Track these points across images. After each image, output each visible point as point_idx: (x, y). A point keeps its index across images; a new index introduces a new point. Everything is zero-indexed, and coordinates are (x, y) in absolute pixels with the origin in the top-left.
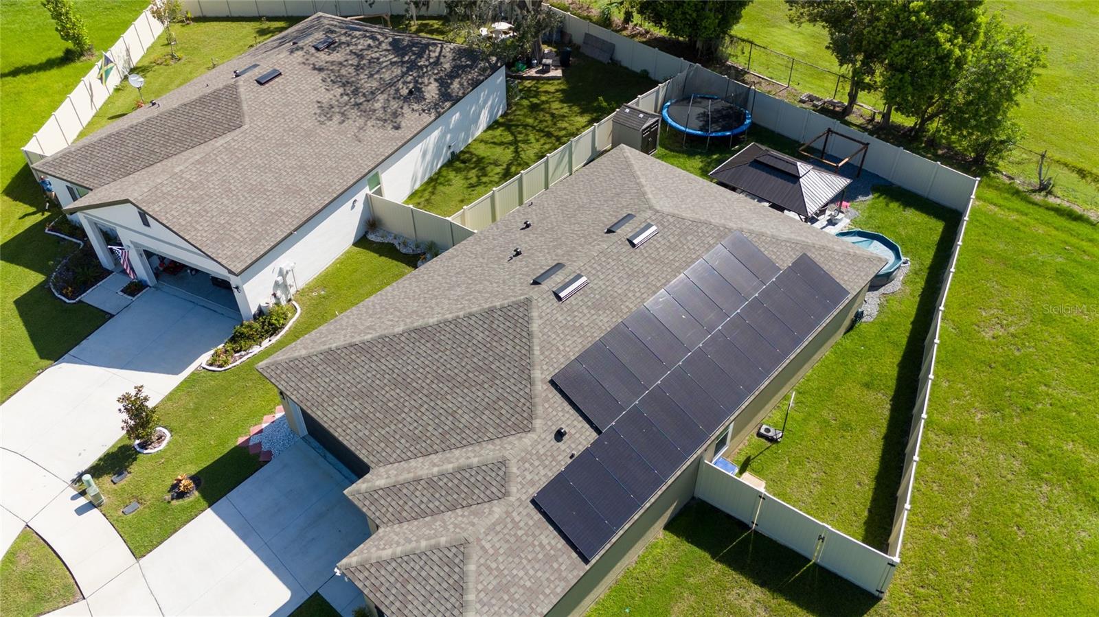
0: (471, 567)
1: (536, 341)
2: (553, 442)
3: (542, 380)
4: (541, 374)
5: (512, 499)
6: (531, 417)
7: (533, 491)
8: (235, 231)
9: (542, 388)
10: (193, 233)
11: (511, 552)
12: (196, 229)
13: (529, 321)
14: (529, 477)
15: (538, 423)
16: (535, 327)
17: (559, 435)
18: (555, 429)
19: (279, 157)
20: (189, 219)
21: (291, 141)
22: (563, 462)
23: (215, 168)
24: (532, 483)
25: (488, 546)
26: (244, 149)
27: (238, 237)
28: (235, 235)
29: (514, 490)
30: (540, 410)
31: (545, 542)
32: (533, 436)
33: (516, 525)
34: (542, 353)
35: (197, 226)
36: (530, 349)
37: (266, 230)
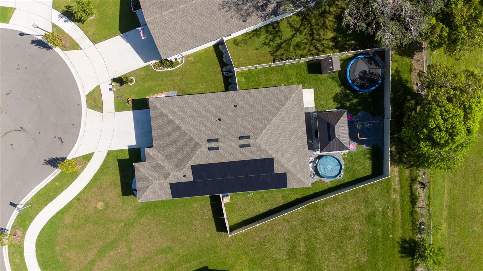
0: (151, 187)
1: (195, 156)
2: (183, 177)
3: (190, 165)
4: (191, 163)
5: (166, 181)
6: (182, 169)
7: (171, 182)
8: (169, 45)
9: (188, 166)
10: (157, 40)
11: (160, 189)
12: (159, 39)
13: (198, 150)
14: (172, 179)
15: (182, 172)
16: (197, 153)
17: (184, 176)
18: (185, 174)
19: (197, 20)
20: (159, 35)
21: (205, 14)
22: (182, 181)
23: (175, 17)
24: (172, 181)
25: (156, 185)
26: (188, 12)
27: (169, 47)
28: (169, 46)
29: (168, 180)
30: (184, 170)
31: (167, 191)
32: (179, 173)
33: (164, 185)
34: (194, 159)
35: (160, 38)
36: (192, 156)
37: (178, 48)
